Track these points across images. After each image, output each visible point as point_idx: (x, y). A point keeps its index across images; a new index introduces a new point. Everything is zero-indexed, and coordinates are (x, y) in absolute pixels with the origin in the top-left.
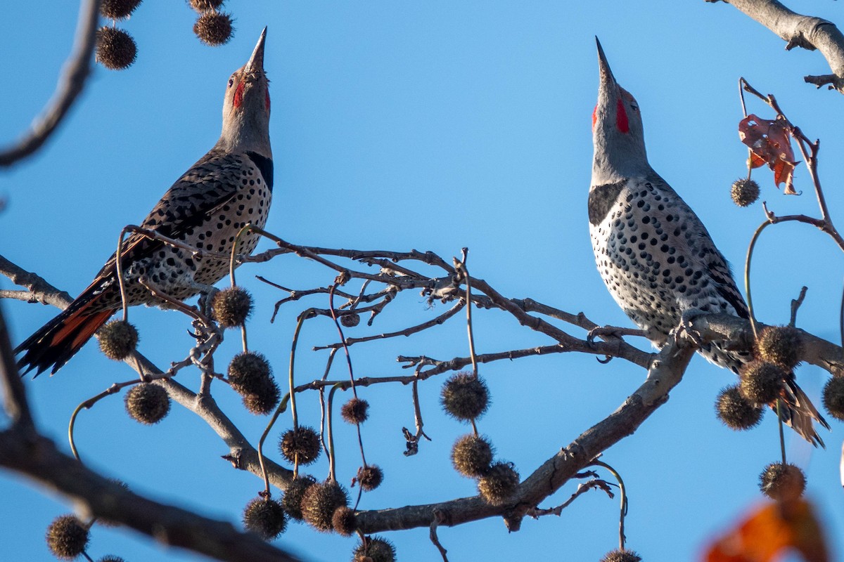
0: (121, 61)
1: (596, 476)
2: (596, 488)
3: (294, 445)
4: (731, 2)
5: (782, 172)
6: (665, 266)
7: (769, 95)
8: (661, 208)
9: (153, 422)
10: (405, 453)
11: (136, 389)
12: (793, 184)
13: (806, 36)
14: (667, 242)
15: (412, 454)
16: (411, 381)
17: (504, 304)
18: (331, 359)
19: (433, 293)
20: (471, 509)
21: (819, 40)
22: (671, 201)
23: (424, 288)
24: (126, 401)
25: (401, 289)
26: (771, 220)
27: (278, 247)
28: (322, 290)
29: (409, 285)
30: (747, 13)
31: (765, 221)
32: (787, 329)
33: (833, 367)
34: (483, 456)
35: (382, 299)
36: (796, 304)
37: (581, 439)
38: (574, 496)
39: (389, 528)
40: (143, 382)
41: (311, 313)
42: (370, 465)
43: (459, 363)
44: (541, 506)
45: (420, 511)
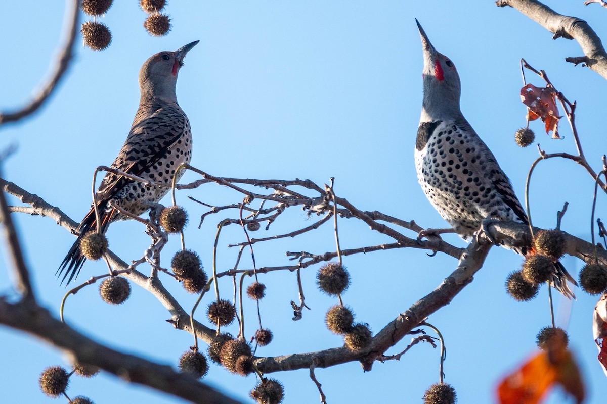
1: (424, 333)
2: (424, 341)
3: (217, 312)
4: (514, 7)
5: (551, 123)
6: (466, 184)
7: (541, 71)
8: (462, 142)
9: (119, 303)
10: (293, 319)
11: (107, 282)
12: (559, 132)
13: (567, 30)
14: (467, 167)
15: (298, 319)
16: (296, 269)
17: (359, 215)
18: (240, 253)
19: (311, 208)
20: (338, 356)
21: (575, 32)
22: (469, 138)
23: (304, 205)
24: (100, 290)
25: (288, 206)
26: (543, 157)
27: (204, 178)
28: (234, 206)
29: (294, 203)
30: (526, 14)
31: (539, 157)
32: (554, 232)
33: (586, 258)
34: (347, 319)
35: (275, 212)
36: (560, 215)
37: (413, 308)
38: (409, 347)
39: (282, 369)
40: (111, 276)
41: (227, 222)
42: (264, 328)
43: (328, 256)
44: (386, 354)
45: (302, 358)
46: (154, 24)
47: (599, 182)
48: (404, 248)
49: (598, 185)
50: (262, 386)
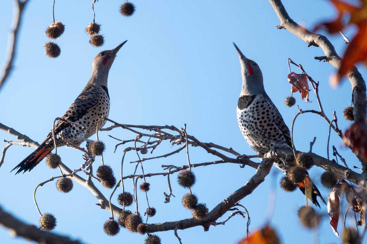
0: (54, 55)
1: (238, 210)
2: (238, 214)
3: (123, 199)
4: (287, 29)
5: (305, 94)
6: (269, 131)
7: (300, 65)
9: (66, 192)
10: (165, 202)
11: (60, 180)
12: (309, 98)
13: (315, 41)
15: (168, 202)
16: (167, 174)
17: (201, 145)
18: (137, 166)
19: (174, 141)
20: (190, 223)
21: (320, 43)
23: (170, 140)
24: (56, 184)
25: (162, 140)
26: (301, 112)
27: (114, 125)
29: (165, 138)
30: (293, 33)
31: (299, 113)
32: (308, 154)
33: (326, 168)
34: (194, 201)
35: (156, 143)
36: (312, 144)
37: (231, 196)
38: (230, 218)
39: (159, 230)
40: (63, 177)
41: (129, 149)
42: (151, 207)
43: (185, 167)
44: (217, 221)
45: (171, 224)
46: (95, 40)
47: (332, 126)
48: (226, 163)
49: (331, 128)
50: (148, 239)
